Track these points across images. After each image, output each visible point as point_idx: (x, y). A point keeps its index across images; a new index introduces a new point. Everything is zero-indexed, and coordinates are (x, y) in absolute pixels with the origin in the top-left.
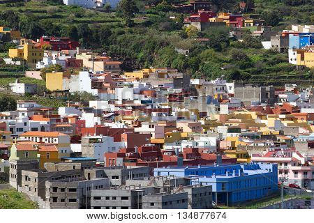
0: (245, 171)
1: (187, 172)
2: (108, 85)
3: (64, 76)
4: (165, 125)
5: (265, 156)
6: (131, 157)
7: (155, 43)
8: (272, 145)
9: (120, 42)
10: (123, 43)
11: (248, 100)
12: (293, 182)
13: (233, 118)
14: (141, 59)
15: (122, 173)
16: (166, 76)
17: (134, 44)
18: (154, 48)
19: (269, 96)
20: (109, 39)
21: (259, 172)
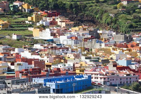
0: (75, 79)
1: (45, 80)
2: (58, 34)
3: (40, 30)
4: (55, 57)
5: (90, 71)
6: (25, 73)
7: (103, 11)
8: (95, 66)
9: (90, 10)
10: (91, 11)
11: (118, 40)
12: (100, 82)
13: (101, 50)
14: (97, 18)
15: (12, 82)
16: (87, 29)
17: (95, 11)
18: (102, 13)
19: (128, 38)
20: (86, 9)
21: (83, 79)
